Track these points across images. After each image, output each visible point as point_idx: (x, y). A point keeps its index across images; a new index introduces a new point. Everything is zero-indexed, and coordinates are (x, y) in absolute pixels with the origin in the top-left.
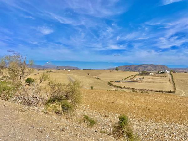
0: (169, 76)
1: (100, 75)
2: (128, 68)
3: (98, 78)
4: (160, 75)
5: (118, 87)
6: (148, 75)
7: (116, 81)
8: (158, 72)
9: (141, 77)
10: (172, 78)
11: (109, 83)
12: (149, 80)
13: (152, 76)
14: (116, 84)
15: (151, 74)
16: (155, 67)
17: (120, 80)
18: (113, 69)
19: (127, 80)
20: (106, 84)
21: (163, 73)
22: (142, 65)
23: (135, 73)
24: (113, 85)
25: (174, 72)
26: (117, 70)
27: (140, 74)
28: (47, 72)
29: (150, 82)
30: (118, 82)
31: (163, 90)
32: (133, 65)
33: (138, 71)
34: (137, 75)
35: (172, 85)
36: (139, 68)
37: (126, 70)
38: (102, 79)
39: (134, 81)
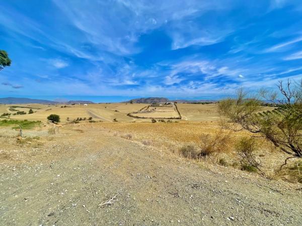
0: (174, 106)
1: (117, 108)
2: (140, 101)
3: (116, 111)
5: (137, 117)
6: (158, 106)
7: (134, 113)
8: (166, 104)
9: (154, 108)
10: (176, 108)
11: (128, 115)
12: (160, 110)
13: (161, 106)
14: (135, 115)
16: (160, 99)
17: (136, 111)
18: (128, 102)
19: (143, 111)
21: (169, 104)
22: (149, 98)
23: (147, 105)
24: (132, 116)
25: (176, 103)
26: (131, 102)
27: (152, 106)
28: (62, 107)
29: (161, 112)
30: (136, 113)
31: (173, 117)
32: (143, 98)
33: (147, 103)
34: (149, 106)
35: (177, 113)
36: (147, 101)
37: (137, 103)
38: (120, 111)
39: (150, 112)
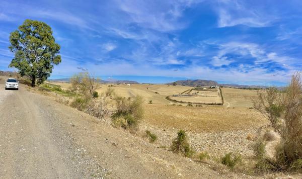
0: (219, 91)
1: (158, 89)
2: (185, 83)
3: (156, 93)
4: (212, 89)
5: (175, 101)
6: (202, 90)
7: (173, 96)
8: (210, 87)
9: (197, 91)
10: (221, 92)
11: (167, 98)
12: (203, 94)
14: (174, 98)
15: (205, 88)
16: (208, 82)
17: (177, 94)
18: (171, 84)
19: (184, 94)
20: (164, 98)
21: (214, 88)
22: (196, 81)
25: (222, 87)
26: (174, 84)
27: (195, 89)
29: (203, 96)
30: (176, 96)
32: (190, 80)
33: (194, 86)
34: (193, 89)
36: (195, 83)
37: (183, 85)
38: (160, 93)
39: (190, 96)
